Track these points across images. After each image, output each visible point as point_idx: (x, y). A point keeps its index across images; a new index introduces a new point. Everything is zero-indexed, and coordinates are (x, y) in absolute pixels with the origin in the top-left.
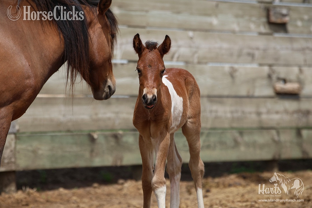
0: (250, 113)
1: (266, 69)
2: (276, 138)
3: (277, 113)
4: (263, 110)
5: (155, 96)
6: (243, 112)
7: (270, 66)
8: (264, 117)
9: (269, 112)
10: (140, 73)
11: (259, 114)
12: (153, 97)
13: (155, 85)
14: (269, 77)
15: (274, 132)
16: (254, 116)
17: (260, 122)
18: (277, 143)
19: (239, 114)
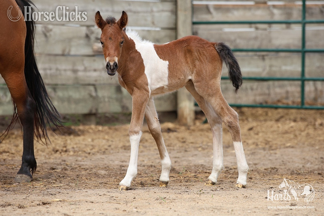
0: (65, 70)
1: (84, 29)
2: (94, 94)
3: (95, 70)
4: (80, 67)
5: (116, 63)
6: (57, 69)
7: (88, 27)
8: (80, 74)
9: (85, 70)
10: (103, 45)
11: (75, 71)
12: (114, 64)
13: (116, 54)
14: (87, 36)
15: (92, 88)
16: (69, 73)
17: (76, 78)
18: (95, 98)
19: (53, 71)
